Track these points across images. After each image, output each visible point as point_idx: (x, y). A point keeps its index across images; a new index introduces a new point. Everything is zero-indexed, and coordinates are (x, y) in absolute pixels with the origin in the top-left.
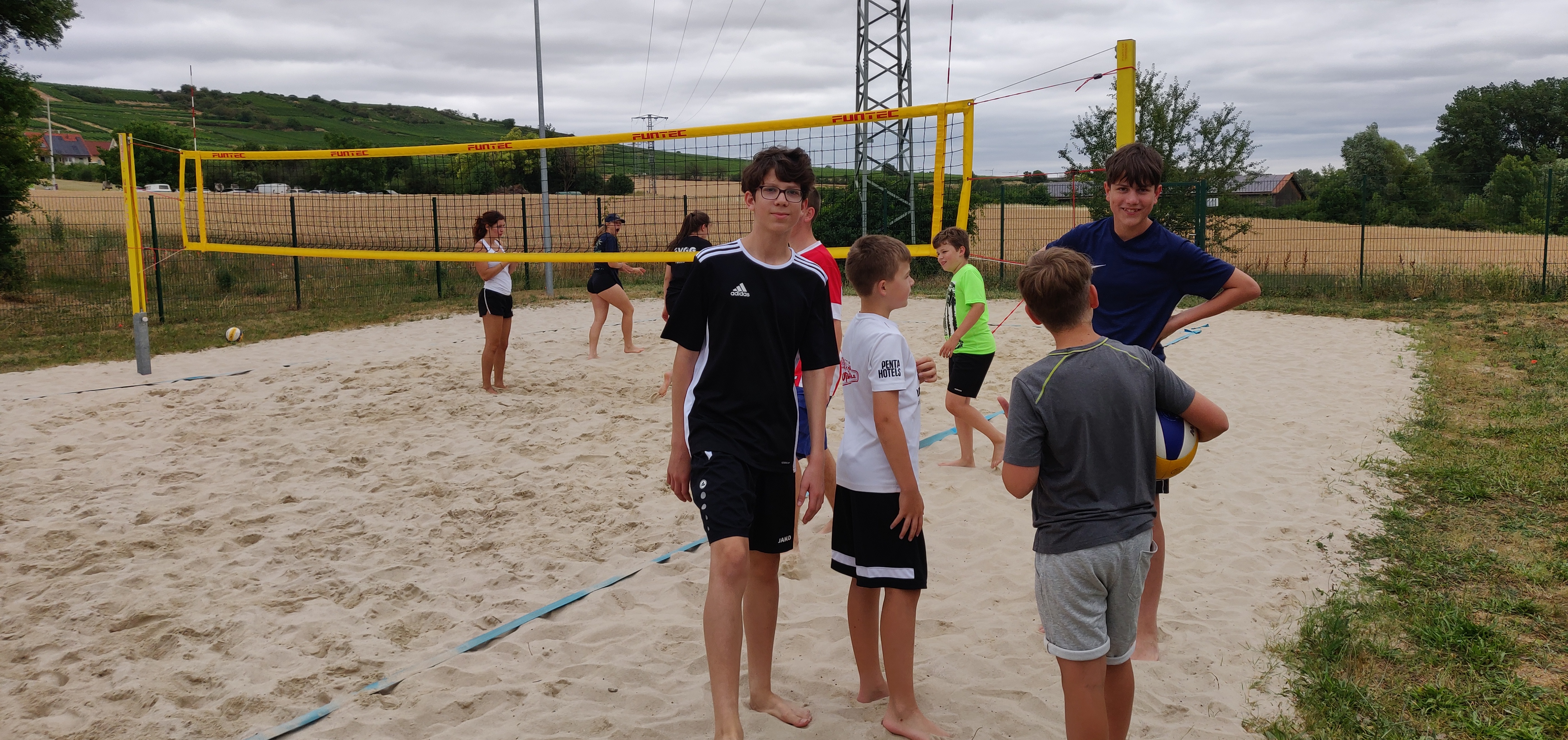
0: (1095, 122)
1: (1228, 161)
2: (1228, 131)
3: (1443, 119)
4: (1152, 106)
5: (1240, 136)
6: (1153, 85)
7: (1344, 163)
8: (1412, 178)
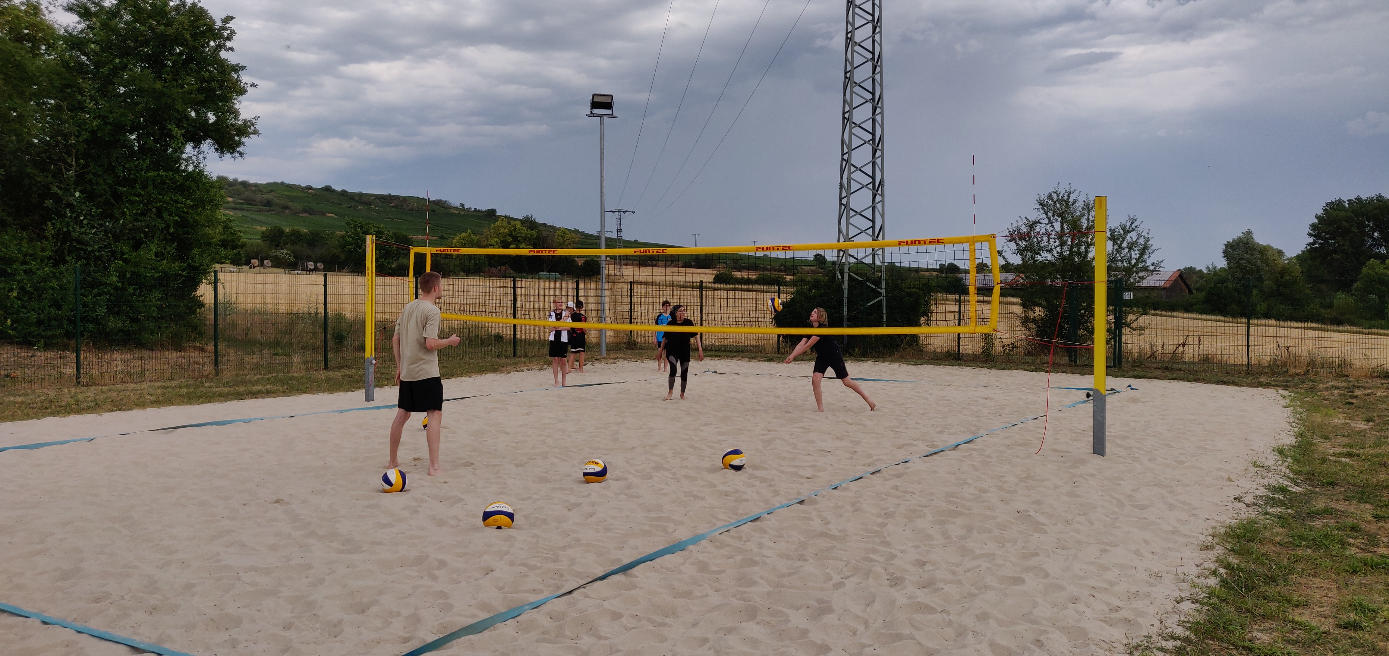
0: (1024, 229)
1: (1133, 262)
2: (1132, 238)
3: (1313, 226)
4: (1070, 217)
5: (1142, 241)
6: (1071, 200)
7: (1226, 263)
8: (1287, 277)
